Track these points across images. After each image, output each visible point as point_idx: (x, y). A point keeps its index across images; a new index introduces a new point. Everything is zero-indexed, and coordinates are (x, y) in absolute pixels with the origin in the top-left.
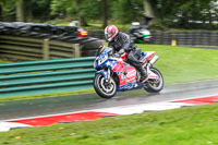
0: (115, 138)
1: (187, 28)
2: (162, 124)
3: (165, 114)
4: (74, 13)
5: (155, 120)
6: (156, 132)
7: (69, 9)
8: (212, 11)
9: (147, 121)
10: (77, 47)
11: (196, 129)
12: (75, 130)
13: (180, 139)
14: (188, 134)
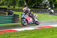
0: (17, 37)
1: (36, 8)
2: (29, 33)
3: (30, 31)
4: (6, 4)
5: (28, 32)
6: (28, 36)
7: (5, 3)
8: (42, 4)
9: (25, 32)
10: (7, 13)
11: (39, 35)
12: (7, 35)
13: (34, 37)
14: (36, 36)
